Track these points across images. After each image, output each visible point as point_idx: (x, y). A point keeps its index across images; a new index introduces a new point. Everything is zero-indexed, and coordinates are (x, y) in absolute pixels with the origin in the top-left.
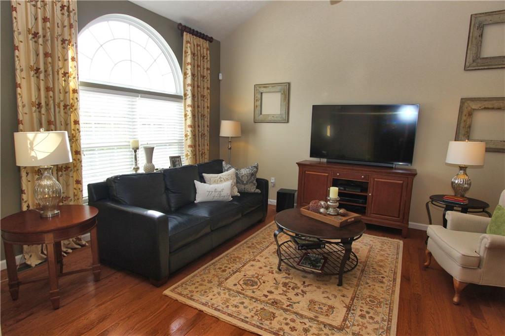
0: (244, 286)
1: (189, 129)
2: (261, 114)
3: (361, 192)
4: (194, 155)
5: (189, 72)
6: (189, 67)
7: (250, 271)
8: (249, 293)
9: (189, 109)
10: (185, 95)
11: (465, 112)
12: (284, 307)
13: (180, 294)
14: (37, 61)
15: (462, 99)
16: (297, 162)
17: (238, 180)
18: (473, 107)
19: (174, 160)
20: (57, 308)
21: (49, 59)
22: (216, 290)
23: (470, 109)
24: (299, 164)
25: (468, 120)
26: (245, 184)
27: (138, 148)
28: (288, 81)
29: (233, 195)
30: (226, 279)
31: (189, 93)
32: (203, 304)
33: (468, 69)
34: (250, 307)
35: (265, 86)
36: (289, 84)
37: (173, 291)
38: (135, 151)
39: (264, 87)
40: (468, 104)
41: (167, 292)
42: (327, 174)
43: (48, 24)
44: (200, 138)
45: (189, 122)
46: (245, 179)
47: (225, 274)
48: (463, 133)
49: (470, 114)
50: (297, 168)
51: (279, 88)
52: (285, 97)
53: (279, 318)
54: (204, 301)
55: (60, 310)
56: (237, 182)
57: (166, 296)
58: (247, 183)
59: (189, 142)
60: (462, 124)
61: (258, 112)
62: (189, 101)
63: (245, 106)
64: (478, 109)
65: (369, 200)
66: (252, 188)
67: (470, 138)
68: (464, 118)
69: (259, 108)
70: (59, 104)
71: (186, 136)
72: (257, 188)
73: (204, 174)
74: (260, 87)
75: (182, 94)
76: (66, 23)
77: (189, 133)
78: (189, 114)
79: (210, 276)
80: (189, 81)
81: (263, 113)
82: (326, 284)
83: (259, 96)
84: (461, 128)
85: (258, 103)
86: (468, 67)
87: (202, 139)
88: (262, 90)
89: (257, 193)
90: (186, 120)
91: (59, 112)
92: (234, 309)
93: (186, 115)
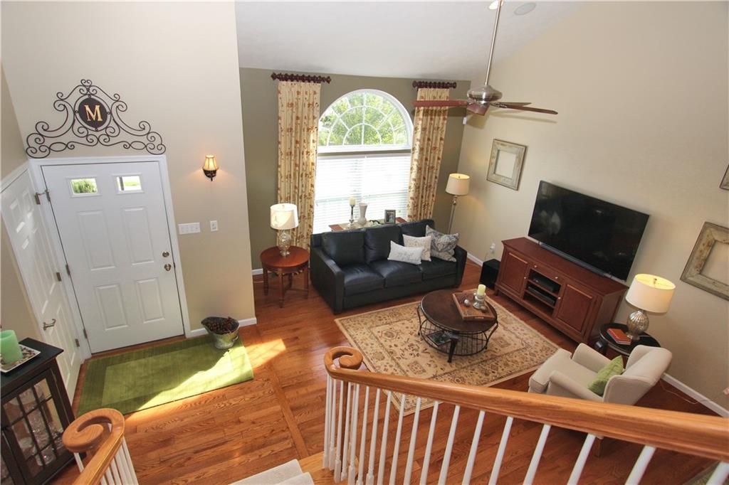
0: (383, 335)
1: (413, 182)
2: (494, 173)
3: (553, 292)
4: (415, 206)
5: (420, 127)
6: (420, 122)
7: (398, 326)
8: (382, 341)
9: (415, 163)
10: (414, 149)
11: (704, 240)
12: (395, 357)
13: (343, 324)
14: (290, 148)
15: (706, 223)
16: (503, 240)
17: (433, 246)
18: (716, 238)
19: (389, 214)
20: (281, 307)
21: (298, 145)
22: (365, 330)
23: (712, 238)
24: (504, 242)
25: (706, 251)
26: (439, 252)
27: (354, 206)
28: (526, 145)
29: (423, 259)
30: (377, 326)
31: (417, 148)
32: (350, 336)
33: (724, 187)
34: (374, 348)
35: (504, 143)
36: (526, 148)
37: (340, 321)
38: (352, 208)
39: (502, 145)
40: (711, 231)
41: (337, 320)
42: (526, 263)
43: (299, 122)
44: (425, 191)
45: (414, 175)
46: (440, 247)
47: (380, 323)
48: (696, 265)
49: (711, 245)
50: (502, 247)
51: (515, 149)
52: (519, 162)
53: (385, 362)
54: (352, 334)
55: (283, 309)
56: (432, 248)
57: (335, 323)
58: (441, 251)
59: (411, 194)
60: (697, 254)
61: (492, 171)
62: (416, 156)
63: (481, 160)
64: (721, 242)
65: (558, 303)
66: (447, 256)
67: (704, 273)
68: (701, 247)
69: (493, 166)
70: (302, 175)
71: (410, 187)
72: (454, 256)
73: (404, 235)
74: (498, 144)
75: (411, 148)
76: (311, 116)
77: (413, 186)
78: (415, 168)
79: (369, 320)
80: (418, 136)
81: (497, 172)
82: (440, 357)
83: (496, 153)
84: (695, 258)
85: (494, 160)
86: (725, 185)
87: (426, 191)
88: (500, 147)
89: (452, 262)
90: (411, 173)
91: (302, 180)
92: (365, 346)
93: (412, 169)
